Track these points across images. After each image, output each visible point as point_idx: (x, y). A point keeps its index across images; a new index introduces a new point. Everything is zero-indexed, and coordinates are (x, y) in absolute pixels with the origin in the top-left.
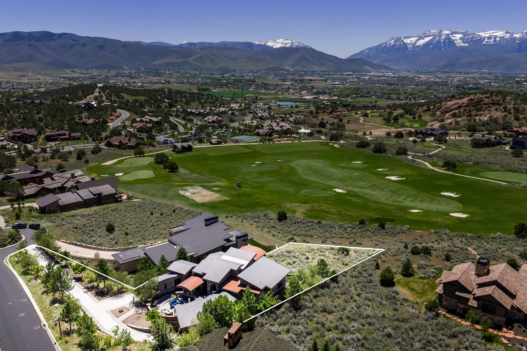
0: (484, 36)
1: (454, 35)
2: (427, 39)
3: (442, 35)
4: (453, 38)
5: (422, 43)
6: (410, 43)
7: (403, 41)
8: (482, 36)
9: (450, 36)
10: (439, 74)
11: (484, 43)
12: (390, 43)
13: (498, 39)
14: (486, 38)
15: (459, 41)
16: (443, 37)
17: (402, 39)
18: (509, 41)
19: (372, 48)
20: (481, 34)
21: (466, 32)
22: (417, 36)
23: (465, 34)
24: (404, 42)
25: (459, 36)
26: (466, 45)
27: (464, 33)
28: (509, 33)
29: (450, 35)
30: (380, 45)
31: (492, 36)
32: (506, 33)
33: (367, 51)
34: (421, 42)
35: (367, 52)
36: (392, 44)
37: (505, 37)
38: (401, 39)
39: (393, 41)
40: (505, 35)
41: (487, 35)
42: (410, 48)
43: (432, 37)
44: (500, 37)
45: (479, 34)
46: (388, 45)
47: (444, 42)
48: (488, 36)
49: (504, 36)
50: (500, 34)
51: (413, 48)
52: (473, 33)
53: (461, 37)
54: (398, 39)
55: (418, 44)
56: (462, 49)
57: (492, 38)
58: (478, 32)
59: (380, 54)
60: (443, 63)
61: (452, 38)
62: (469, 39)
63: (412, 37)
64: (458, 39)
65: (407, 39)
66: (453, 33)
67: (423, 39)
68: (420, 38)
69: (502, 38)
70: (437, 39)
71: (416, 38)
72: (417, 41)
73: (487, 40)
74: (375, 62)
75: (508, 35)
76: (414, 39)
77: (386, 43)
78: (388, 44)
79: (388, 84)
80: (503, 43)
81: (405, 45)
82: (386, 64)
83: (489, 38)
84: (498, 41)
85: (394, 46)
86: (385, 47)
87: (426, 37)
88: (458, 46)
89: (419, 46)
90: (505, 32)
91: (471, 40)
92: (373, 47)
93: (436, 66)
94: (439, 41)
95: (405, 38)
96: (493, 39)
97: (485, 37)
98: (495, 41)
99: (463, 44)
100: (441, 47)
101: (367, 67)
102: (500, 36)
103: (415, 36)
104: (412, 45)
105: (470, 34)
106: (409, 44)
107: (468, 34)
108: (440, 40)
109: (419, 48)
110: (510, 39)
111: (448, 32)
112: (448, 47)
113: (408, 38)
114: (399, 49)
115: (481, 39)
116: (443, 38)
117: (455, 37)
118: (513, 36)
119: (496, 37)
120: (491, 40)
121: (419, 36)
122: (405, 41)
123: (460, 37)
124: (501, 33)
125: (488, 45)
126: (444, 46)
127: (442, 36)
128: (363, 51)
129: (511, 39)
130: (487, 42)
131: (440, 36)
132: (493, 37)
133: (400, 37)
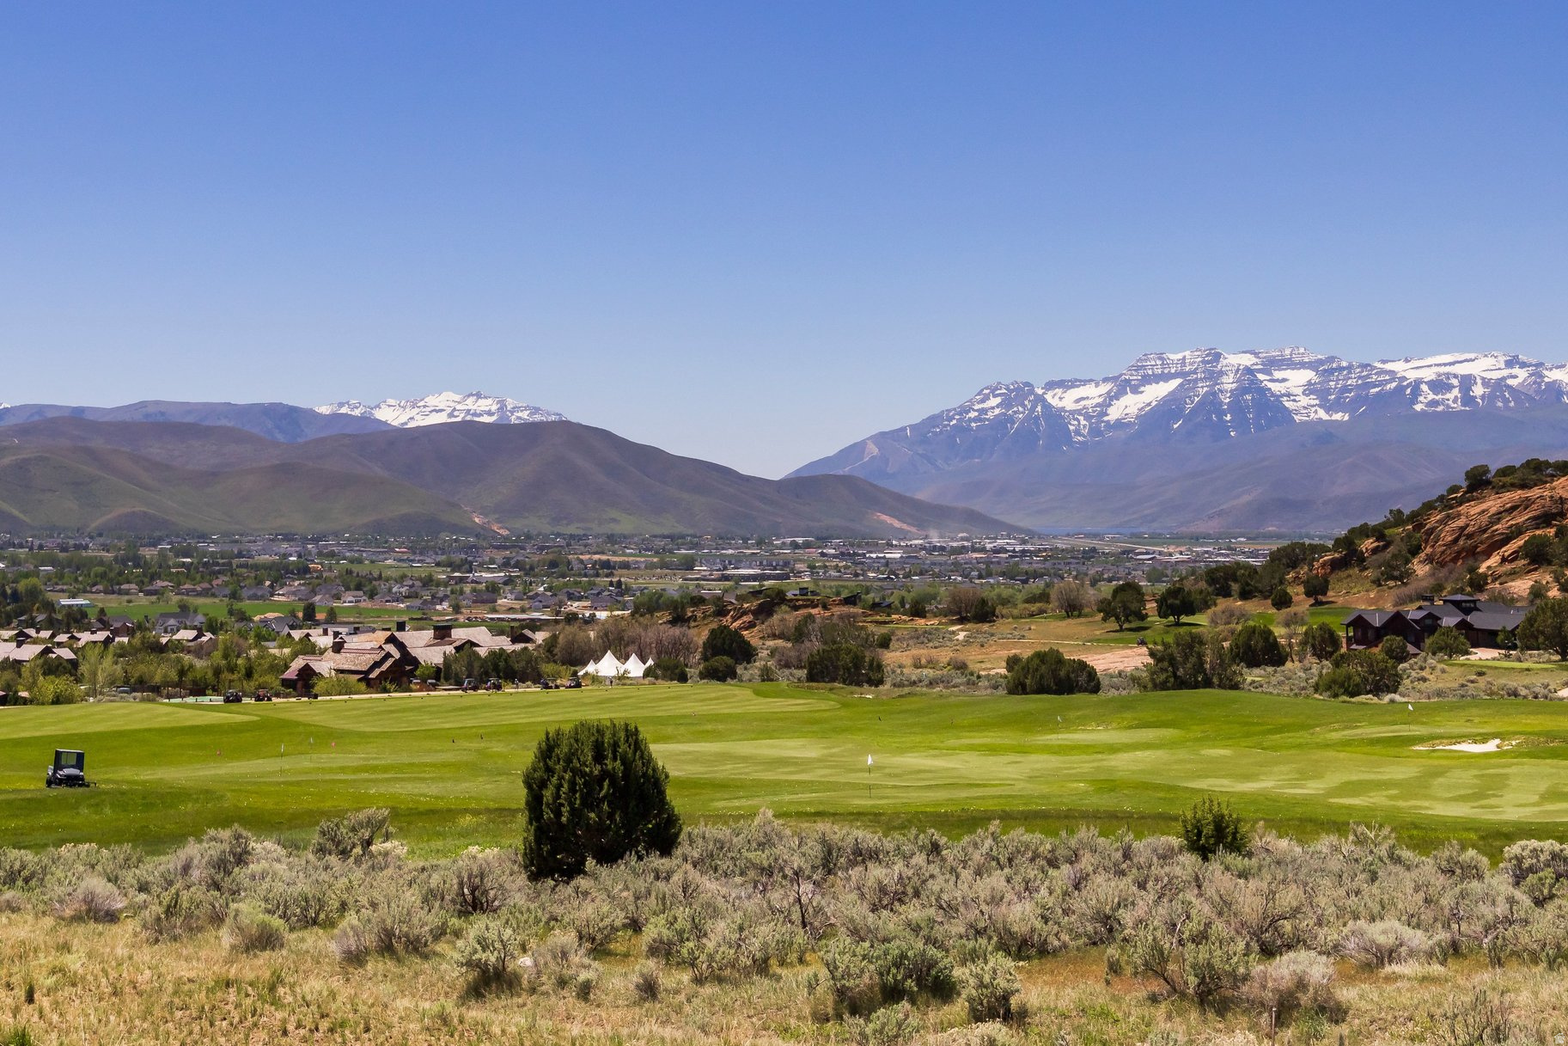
0: (1412, 376)
1: (1278, 375)
2: (1156, 392)
3: (1222, 373)
4: (1276, 388)
5: (1133, 410)
6: (1079, 412)
7: (1041, 399)
8: (1405, 378)
9: (1261, 376)
10: (1241, 543)
11: (1418, 407)
12: (983, 411)
13: (1478, 390)
14: (1424, 387)
15: (1304, 401)
16: (1228, 383)
17: (1040, 391)
18: (1530, 398)
19: (897, 434)
20: (1398, 367)
21: (1331, 359)
22: (1106, 380)
23: (1328, 369)
24: (1047, 407)
25: (1297, 379)
26: (1338, 416)
27: (1321, 362)
28: (1523, 365)
29: (1260, 371)
30: (933, 420)
31: (1448, 375)
32: (1509, 364)
33: (873, 449)
34: (1129, 406)
35: (876, 451)
36: (990, 415)
37: (1510, 382)
38: (1032, 392)
39: (994, 402)
40: (1505, 373)
41: (1429, 375)
42: (1078, 432)
43: (1178, 381)
44: (1486, 383)
45: (1389, 366)
46: (975, 420)
47: (1237, 406)
48: (1433, 377)
49: (1504, 379)
50: (1484, 367)
51: (1095, 431)
52: (1364, 366)
53: (1309, 383)
54: (1019, 393)
55: (1114, 413)
56: (1323, 435)
57: (1450, 388)
58: (1384, 362)
59: (939, 462)
60: (1246, 498)
61: (1270, 385)
62: (1345, 389)
63: (1085, 382)
64: (1299, 391)
65: (1059, 391)
66: (1271, 364)
67: (1135, 390)
68: (1123, 386)
69: (1498, 386)
70: (1202, 391)
71: (1104, 388)
72: (1111, 398)
73: (1431, 396)
74: (923, 495)
75: (1522, 374)
76: (1093, 393)
77: (964, 410)
78: (973, 414)
79: (1010, 574)
80: (1507, 407)
81: (1056, 418)
82: (978, 505)
83: (1439, 385)
84: (1483, 397)
85: (1003, 422)
86: (962, 429)
87: (1147, 380)
88: (1303, 423)
89: (1119, 424)
90: (1502, 359)
91: (1358, 396)
92: (903, 429)
93: (1220, 514)
94: (1211, 400)
95: (1050, 386)
96: (1456, 392)
97: (1418, 382)
98: (1468, 399)
99: (1322, 414)
100: (1223, 428)
101: (884, 517)
102: (1488, 375)
103: (1099, 377)
104: (1088, 417)
105: (1350, 368)
106: (1072, 412)
107: (1341, 369)
108: (1214, 394)
109: (1121, 434)
110: (1531, 392)
111: (1247, 360)
112: (1259, 428)
113: (1065, 385)
114: (1026, 438)
115: (1400, 389)
116: (1229, 387)
117: (1284, 380)
118: (1542, 376)
119: (1467, 382)
120: (1450, 396)
121: (1114, 379)
122: (1053, 399)
123: (1304, 381)
124: (1488, 362)
125: (1438, 418)
126: (1241, 422)
127: (1225, 379)
128: (856, 449)
129: (1538, 391)
130: (1434, 403)
131: (1214, 376)
132: (1455, 382)
133: (1027, 384)
